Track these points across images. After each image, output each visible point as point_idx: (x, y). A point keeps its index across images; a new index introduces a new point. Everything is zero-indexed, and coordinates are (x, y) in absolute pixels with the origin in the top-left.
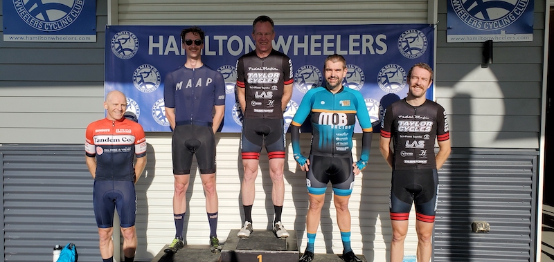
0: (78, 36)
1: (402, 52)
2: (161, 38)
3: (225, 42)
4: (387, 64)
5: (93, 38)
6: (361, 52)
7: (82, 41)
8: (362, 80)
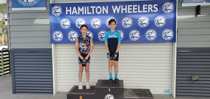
0: (39, 8)
2: (71, 8)
3: (95, 9)
4: (158, 16)
5: (45, 9)
6: (148, 11)
7: (41, 10)
8: (148, 22)
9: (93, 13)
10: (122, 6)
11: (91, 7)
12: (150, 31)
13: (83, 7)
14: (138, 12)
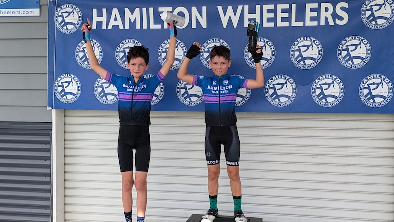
0: (21, 10)
1: (366, 21)
2: (104, 11)
4: (348, 37)
5: (36, 12)
6: (319, 23)
7: (26, 15)
8: (320, 54)
9: (166, 26)
10: (246, 7)
11: (160, 9)
12: (324, 80)
13: (138, 10)
14: (290, 24)
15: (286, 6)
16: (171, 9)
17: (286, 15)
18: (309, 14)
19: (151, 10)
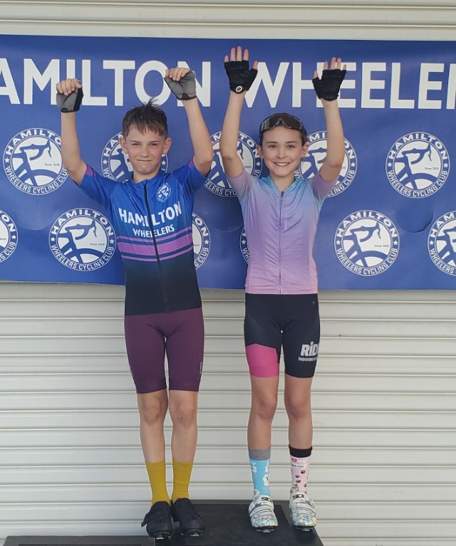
3: (129, 76)
6: (444, 104)
8: (445, 169)
9: (119, 101)
10: (297, 67)
11: (108, 64)
13: (54, 64)
14: (388, 103)
15: (381, 67)
16: (131, 65)
17: (380, 85)
18: (425, 85)
19: (86, 64)
